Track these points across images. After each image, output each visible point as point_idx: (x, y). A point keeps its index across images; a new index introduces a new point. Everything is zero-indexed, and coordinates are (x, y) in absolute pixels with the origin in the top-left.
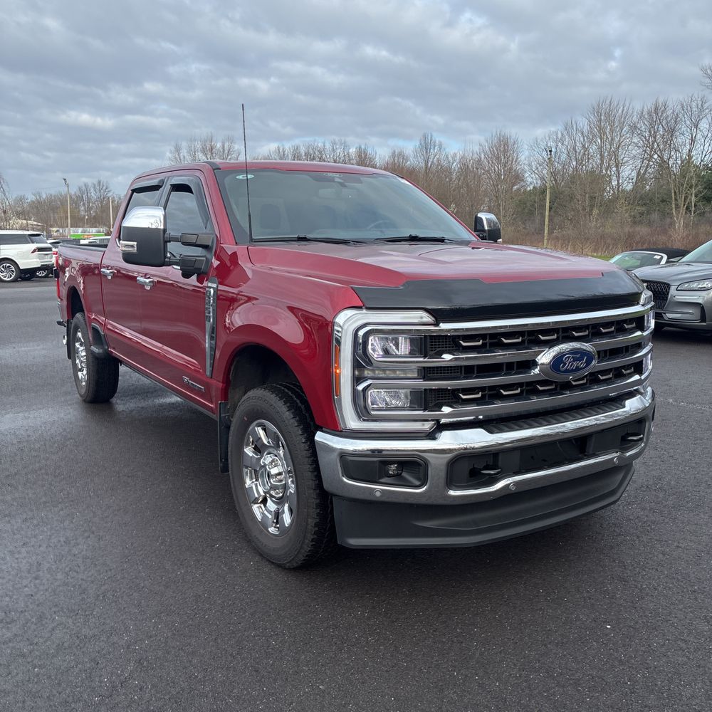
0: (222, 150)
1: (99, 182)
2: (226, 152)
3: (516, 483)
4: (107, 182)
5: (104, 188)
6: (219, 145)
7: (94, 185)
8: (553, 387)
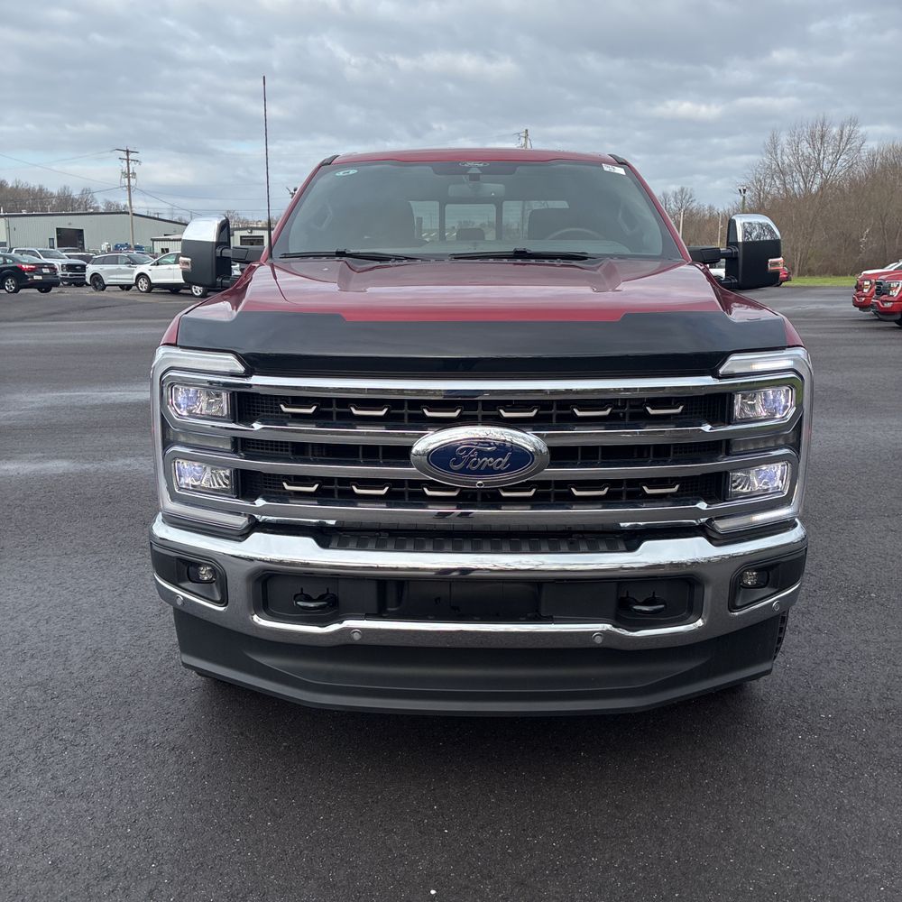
0: (838, 138)
1: (682, 190)
2: (845, 139)
3: (364, 631)
4: (691, 189)
5: (687, 197)
6: (835, 130)
7: (676, 194)
8: (455, 494)
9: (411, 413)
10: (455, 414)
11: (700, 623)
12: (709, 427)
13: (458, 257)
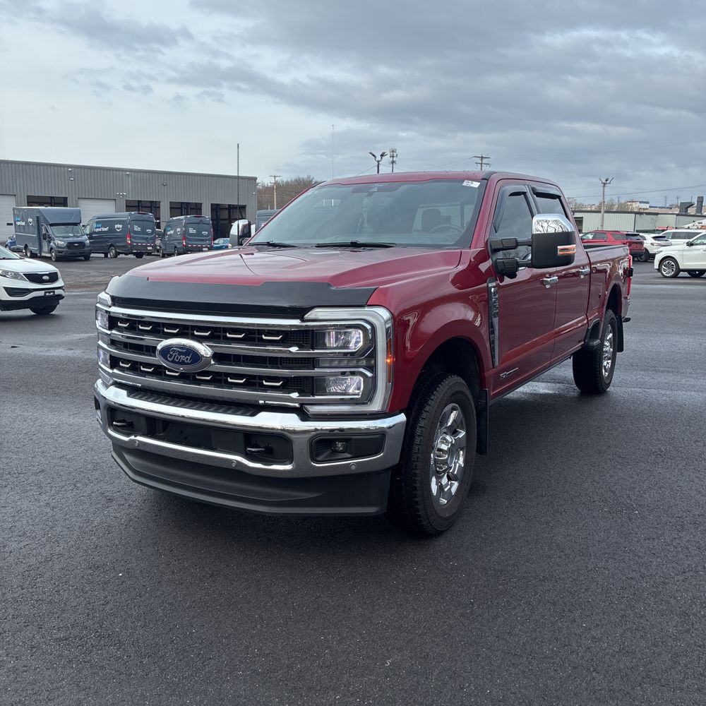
8: (177, 374)
9: (159, 329)
10: (175, 331)
11: (289, 467)
12: (297, 348)
13: (319, 246)
